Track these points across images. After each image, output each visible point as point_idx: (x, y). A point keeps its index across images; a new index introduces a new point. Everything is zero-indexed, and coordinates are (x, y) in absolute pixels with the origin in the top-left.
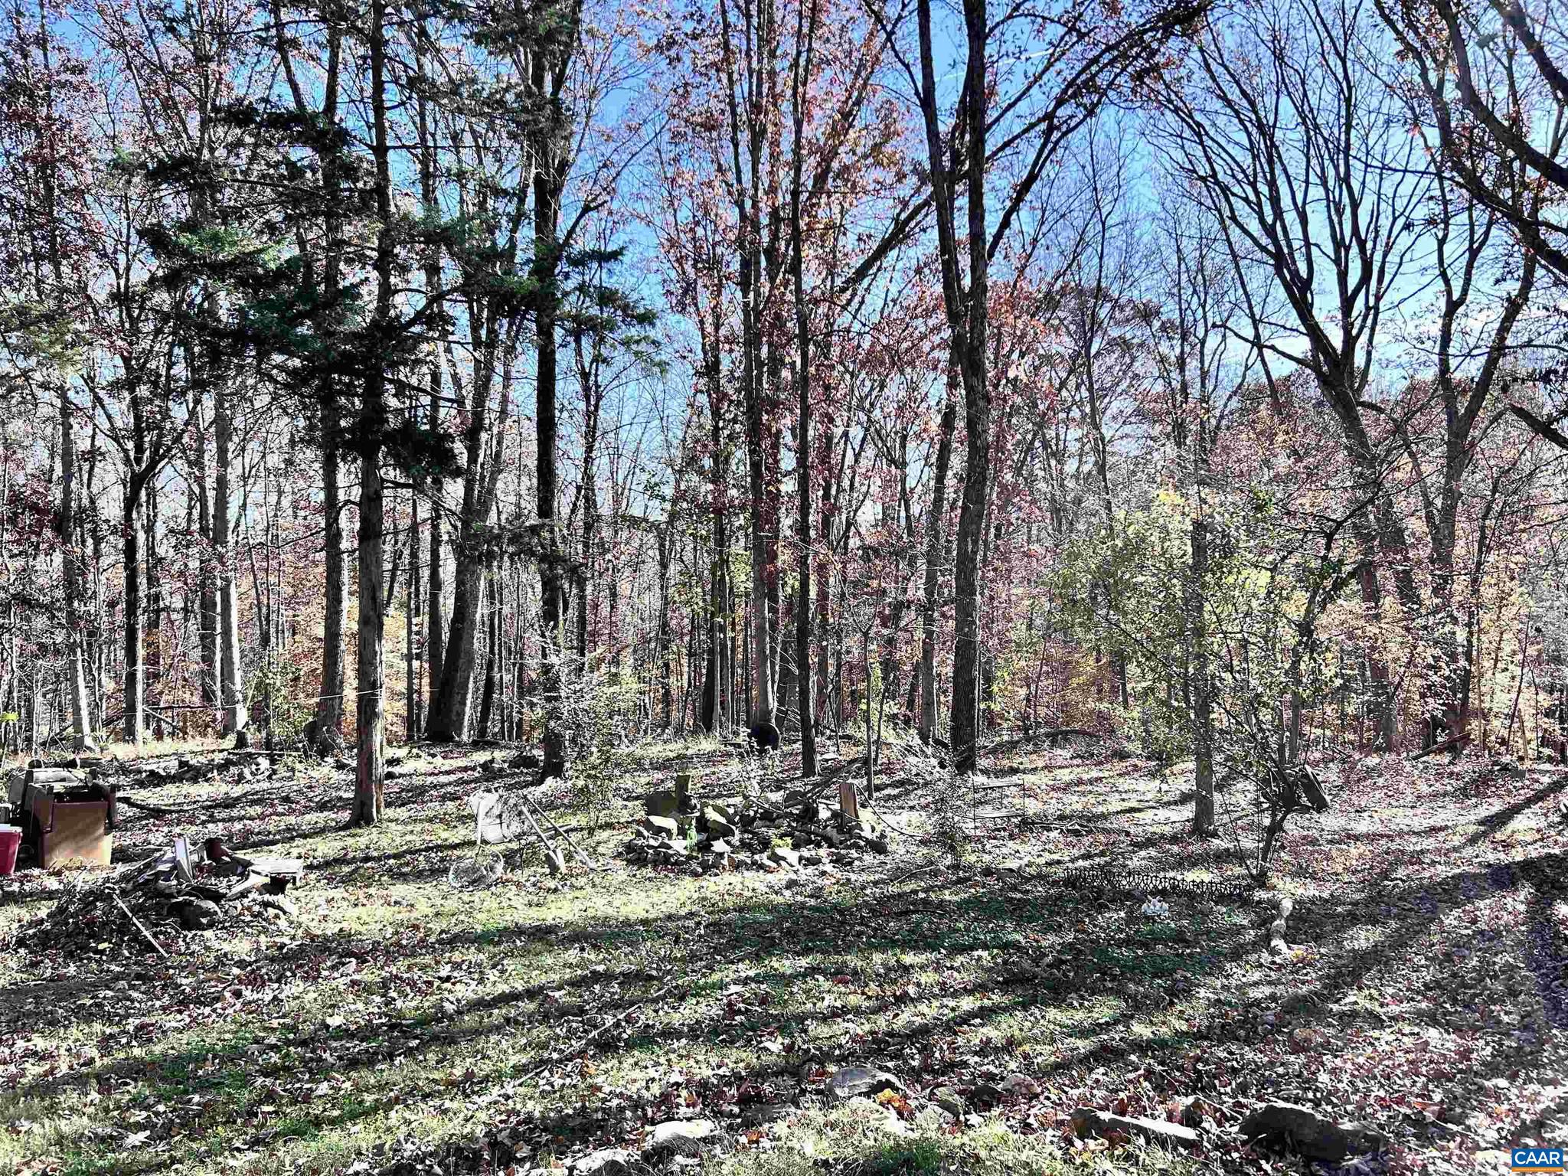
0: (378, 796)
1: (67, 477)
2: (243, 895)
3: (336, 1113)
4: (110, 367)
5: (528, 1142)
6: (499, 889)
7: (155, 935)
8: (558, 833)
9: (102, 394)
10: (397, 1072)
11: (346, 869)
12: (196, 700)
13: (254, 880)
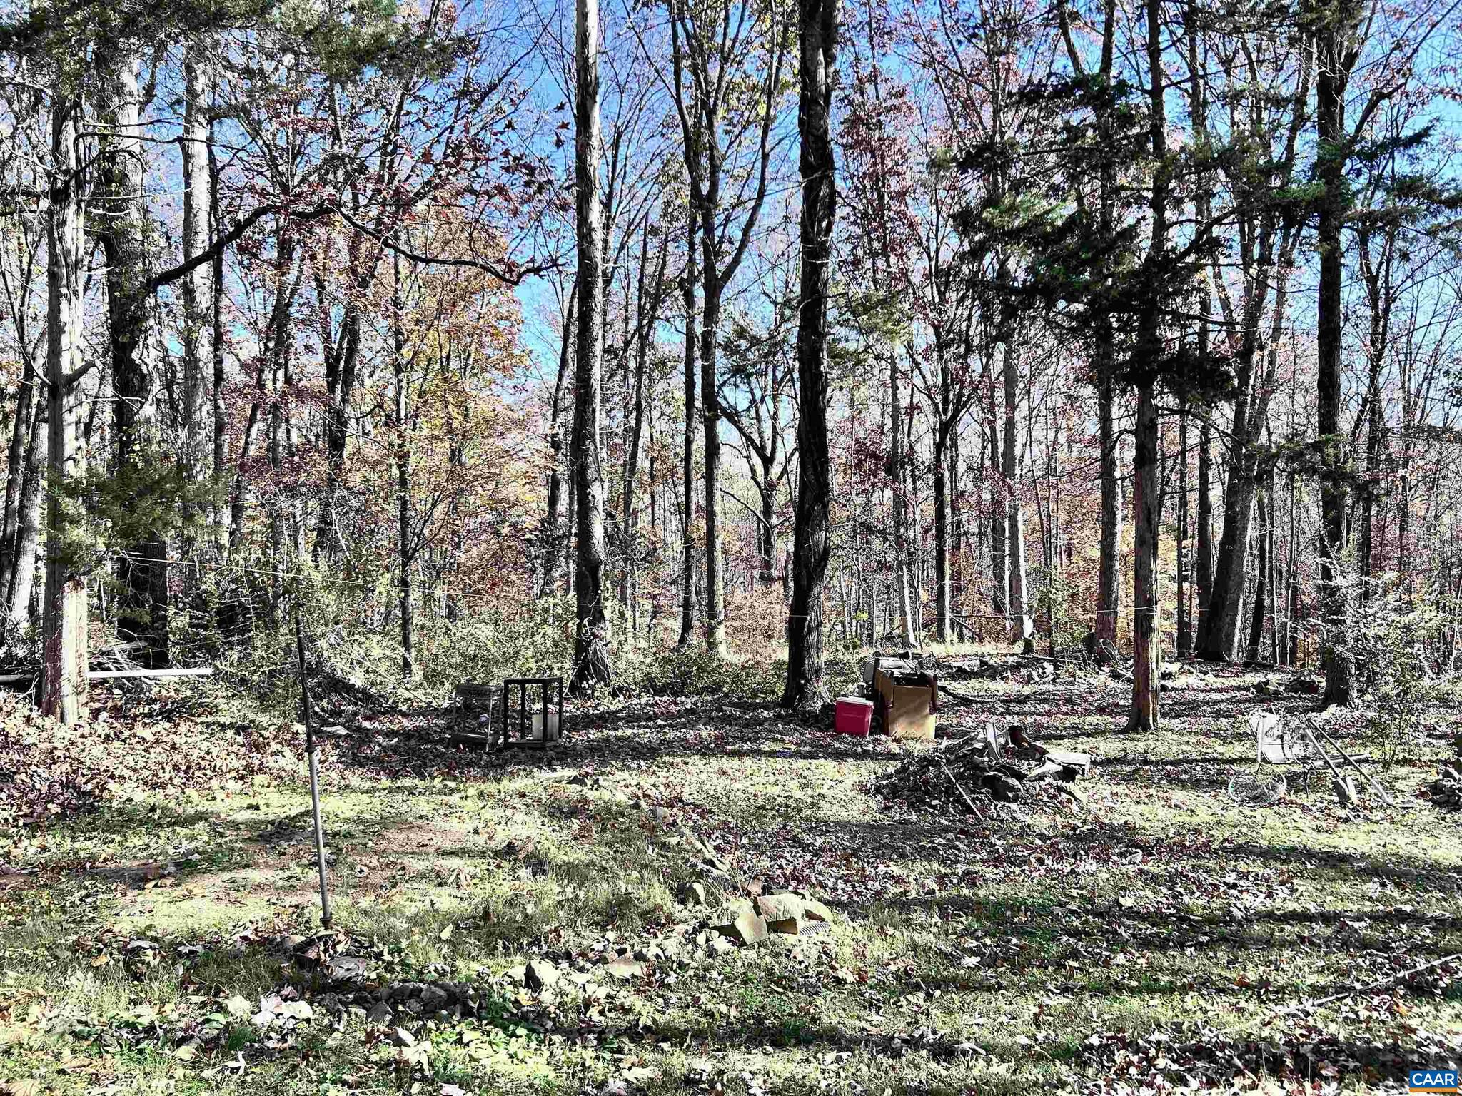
0: (1154, 706)
1: (895, 428)
2: (1041, 778)
3: (1134, 983)
4: (923, 335)
5: (1334, 1063)
6: (1283, 809)
7: (973, 800)
8: (1347, 762)
9: (919, 359)
10: (1190, 962)
11: (1127, 769)
12: (989, 610)
13: (1049, 767)
